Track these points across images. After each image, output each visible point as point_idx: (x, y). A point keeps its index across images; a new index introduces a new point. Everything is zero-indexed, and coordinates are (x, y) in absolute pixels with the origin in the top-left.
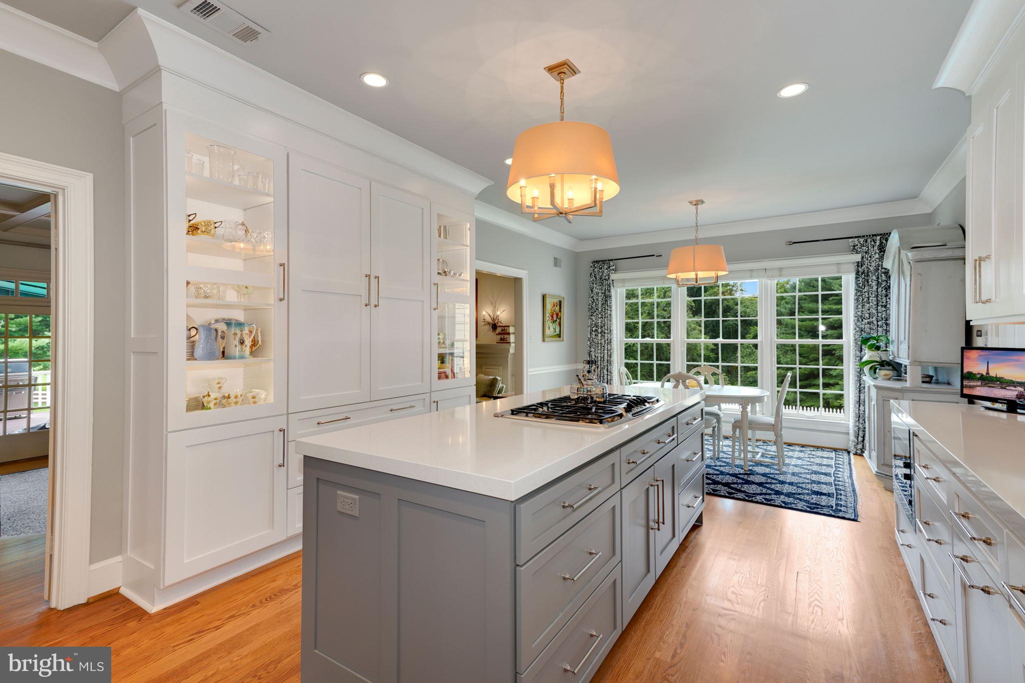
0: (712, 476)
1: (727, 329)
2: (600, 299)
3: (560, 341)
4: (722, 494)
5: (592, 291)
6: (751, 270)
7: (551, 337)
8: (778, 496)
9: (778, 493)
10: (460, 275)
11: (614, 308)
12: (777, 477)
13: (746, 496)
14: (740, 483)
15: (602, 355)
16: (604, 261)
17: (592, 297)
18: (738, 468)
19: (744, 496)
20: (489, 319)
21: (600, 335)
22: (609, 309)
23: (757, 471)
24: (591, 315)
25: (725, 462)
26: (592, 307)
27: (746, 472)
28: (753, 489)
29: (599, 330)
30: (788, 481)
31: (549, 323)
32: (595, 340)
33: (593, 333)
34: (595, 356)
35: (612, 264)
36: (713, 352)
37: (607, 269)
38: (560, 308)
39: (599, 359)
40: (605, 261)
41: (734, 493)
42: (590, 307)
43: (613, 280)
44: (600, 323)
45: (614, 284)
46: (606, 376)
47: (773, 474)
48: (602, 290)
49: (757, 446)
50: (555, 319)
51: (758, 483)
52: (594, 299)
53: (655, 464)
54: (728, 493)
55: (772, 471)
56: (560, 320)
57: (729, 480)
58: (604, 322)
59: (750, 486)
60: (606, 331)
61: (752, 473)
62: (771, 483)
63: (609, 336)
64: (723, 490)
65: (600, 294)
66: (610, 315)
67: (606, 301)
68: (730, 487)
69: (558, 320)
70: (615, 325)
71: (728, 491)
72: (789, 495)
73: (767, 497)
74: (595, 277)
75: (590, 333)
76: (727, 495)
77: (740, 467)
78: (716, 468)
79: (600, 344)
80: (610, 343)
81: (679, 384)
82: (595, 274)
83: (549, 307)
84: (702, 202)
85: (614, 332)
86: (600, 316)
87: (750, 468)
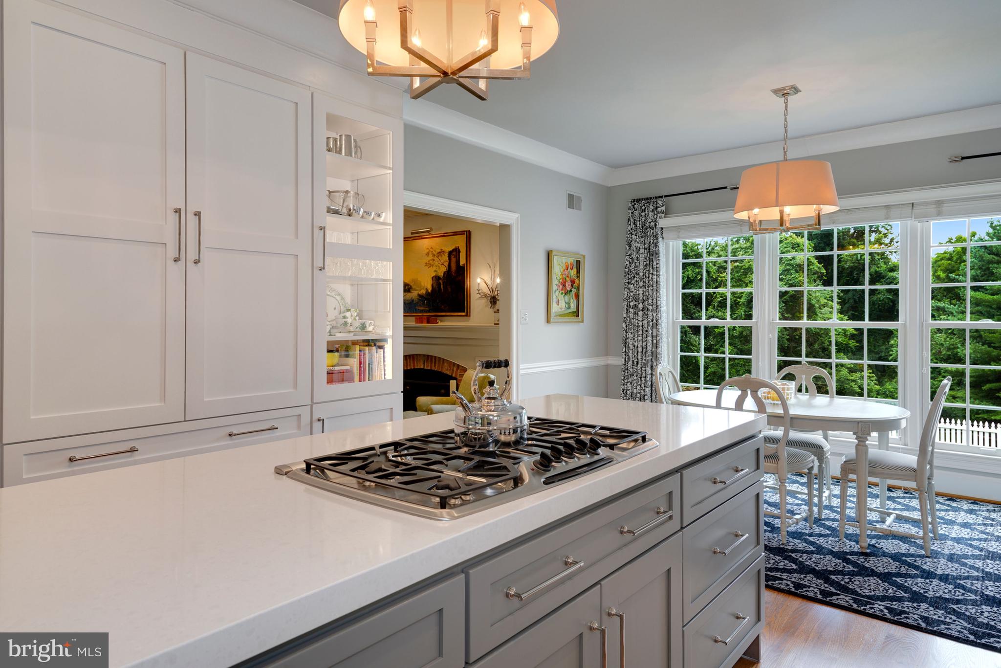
0: (799, 555)
1: (876, 307)
2: (642, 258)
3: (578, 322)
4: (810, 594)
5: (630, 246)
6: (887, 207)
7: (561, 316)
8: (915, 605)
9: (917, 598)
10: (379, 215)
11: (662, 272)
12: (919, 562)
13: (855, 601)
14: (849, 573)
15: (644, 344)
16: (648, 200)
17: (630, 255)
18: (850, 540)
19: (851, 601)
20: (486, 290)
21: (640, 313)
22: (655, 273)
23: (884, 549)
24: (628, 283)
25: (829, 528)
26: (630, 271)
27: (864, 551)
28: (870, 586)
29: (641, 306)
30: (939, 572)
31: (556, 294)
32: (633, 321)
33: (631, 310)
34: (634, 346)
35: (660, 203)
36: (854, 339)
37: (652, 212)
38: (578, 272)
39: (640, 349)
40: (651, 198)
41: (833, 594)
42: (627, 270)
43: (662, 228)
44: (641, 295)
45: (664, 235)
46: (649, 377)
47: (912, 556)
48: (645, 244)
49: (890, 498)
50: (568, 289)
51: (881, 574)
52: (632, 258)
53: (602, 583)
54: (823, 592)
55: (912, 550)
56: (578, 289)
57: (828, 563)
58: (647, 294)
59: (866, 579)
60: (651, 308)
61: (874, 552)
62: (906, 576)
63: (655, 315)
64: (814, 584)
65: (642, 251)
66: (657, 282)
67: (651, 260)
68: (827, 580)
69: (574, 291)
70: (665, 298)
71: (822, 587)
72: (937, 603)
73: (895, 605)
74: (634, 224)
75: (627, 310)
76: (819, 597)
77: (854, 538)
78: (811, 539)
79: (641, 328)
80: (656, 325)
81: (747, 396)
82: (635, 220)
83: (557, 270)
84: (796, 90)
85: (663, 309)
86: (641, 284)
87: (873, 542)
